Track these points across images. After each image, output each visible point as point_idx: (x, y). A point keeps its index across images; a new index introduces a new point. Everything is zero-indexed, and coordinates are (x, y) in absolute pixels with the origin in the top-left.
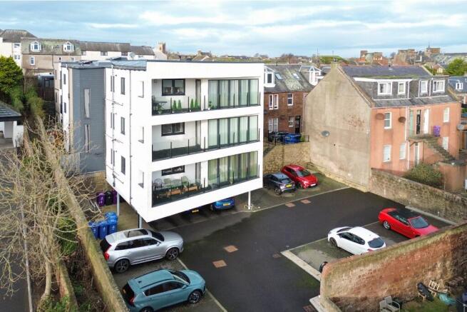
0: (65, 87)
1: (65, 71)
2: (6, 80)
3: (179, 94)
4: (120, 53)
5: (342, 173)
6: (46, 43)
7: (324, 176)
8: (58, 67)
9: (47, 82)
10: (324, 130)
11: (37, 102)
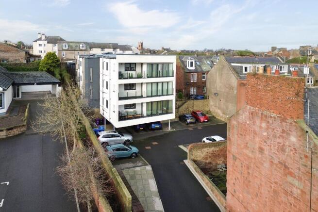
0: (81, 68)
1: (81, 59)
2: (52, 64)
3: (133, 70)
4: (112, 49)
5: (224, 116)
6: (71, 44)
7: (215, 118)
8: (78, 57)
9: (72, 66)
10: (215, 92)
11: (67, 76)
